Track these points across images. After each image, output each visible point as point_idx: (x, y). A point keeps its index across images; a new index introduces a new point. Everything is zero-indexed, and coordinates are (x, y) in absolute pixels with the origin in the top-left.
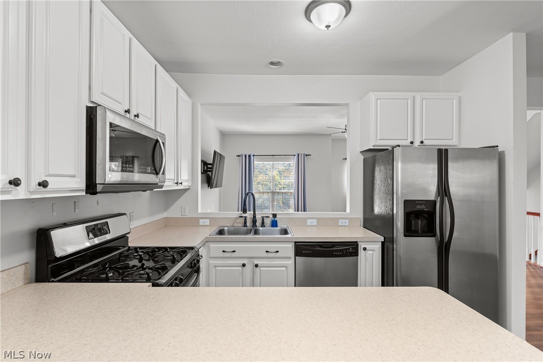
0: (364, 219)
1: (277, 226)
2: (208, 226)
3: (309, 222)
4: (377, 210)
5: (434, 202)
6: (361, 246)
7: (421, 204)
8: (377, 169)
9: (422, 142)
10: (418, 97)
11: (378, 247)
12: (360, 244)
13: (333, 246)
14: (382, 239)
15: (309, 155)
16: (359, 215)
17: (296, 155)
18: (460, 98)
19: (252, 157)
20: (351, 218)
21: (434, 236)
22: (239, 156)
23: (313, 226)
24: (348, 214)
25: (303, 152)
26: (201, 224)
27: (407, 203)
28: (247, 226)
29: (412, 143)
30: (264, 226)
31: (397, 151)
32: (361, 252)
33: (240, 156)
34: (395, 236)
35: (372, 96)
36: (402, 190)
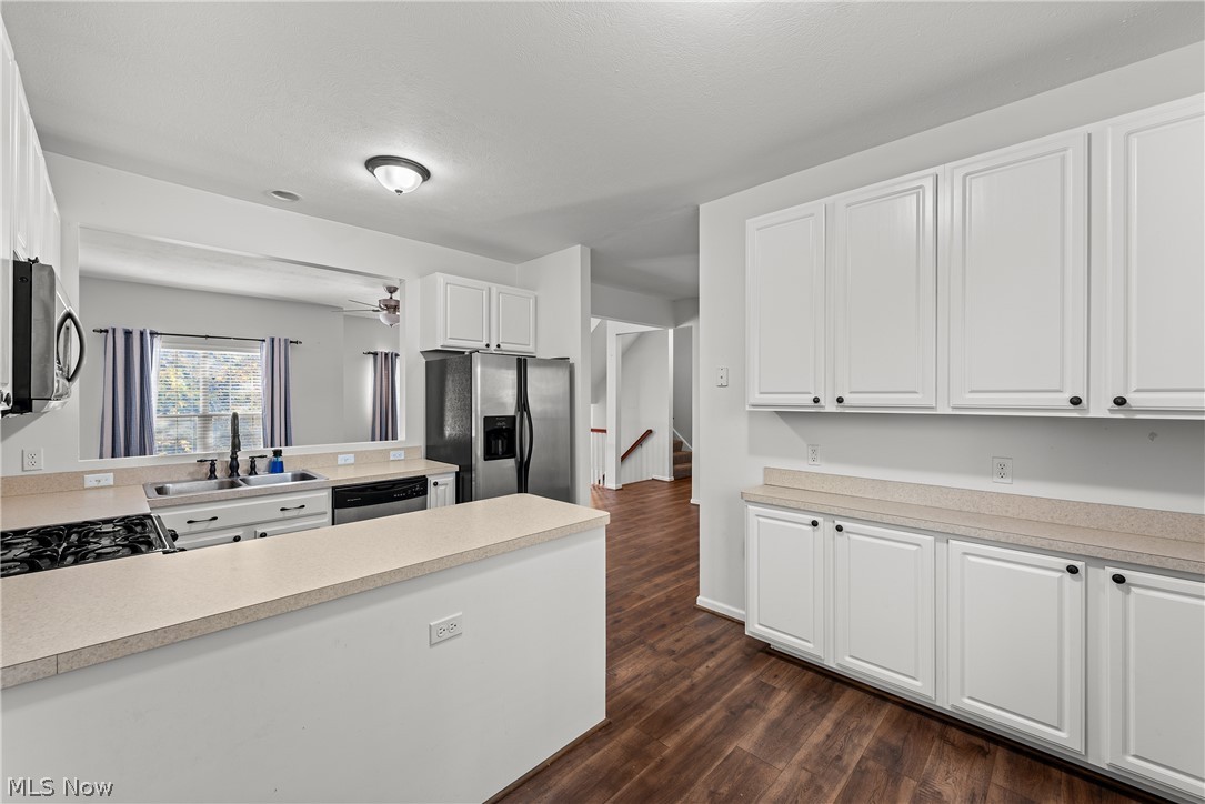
0: (427, 447)
1: (282, 471)
2: (111, 486)
3: (341, 460)
4: (448, 432)
5: (514, 418)
6: (431, 480)
7: (501, 421)
8: (449, 379)
9: (498, 346)
10: (495, 288)
11: (451, 479)
12: (429, 478)
13: (394, 485)
14: (456, 468)
15: (296, 342)
16: (420, 442)
17: (268, 340)
18: (536, 297)
19: (148, 336)
20: (408, 448)
21: (514, 456)
22: (101, 331)
23: (348, 465)
24: (401, 442)
25: (283, 334)
26: (87, 485)
27: (486, 419)
28: (216, 478)
29: (488, 346)
30: (256, 474)
31: (476, 358)
32: (431, 489)
33: (106, 331)
34: (474, 462)
35: (440, 278)
36: (482, 405)
